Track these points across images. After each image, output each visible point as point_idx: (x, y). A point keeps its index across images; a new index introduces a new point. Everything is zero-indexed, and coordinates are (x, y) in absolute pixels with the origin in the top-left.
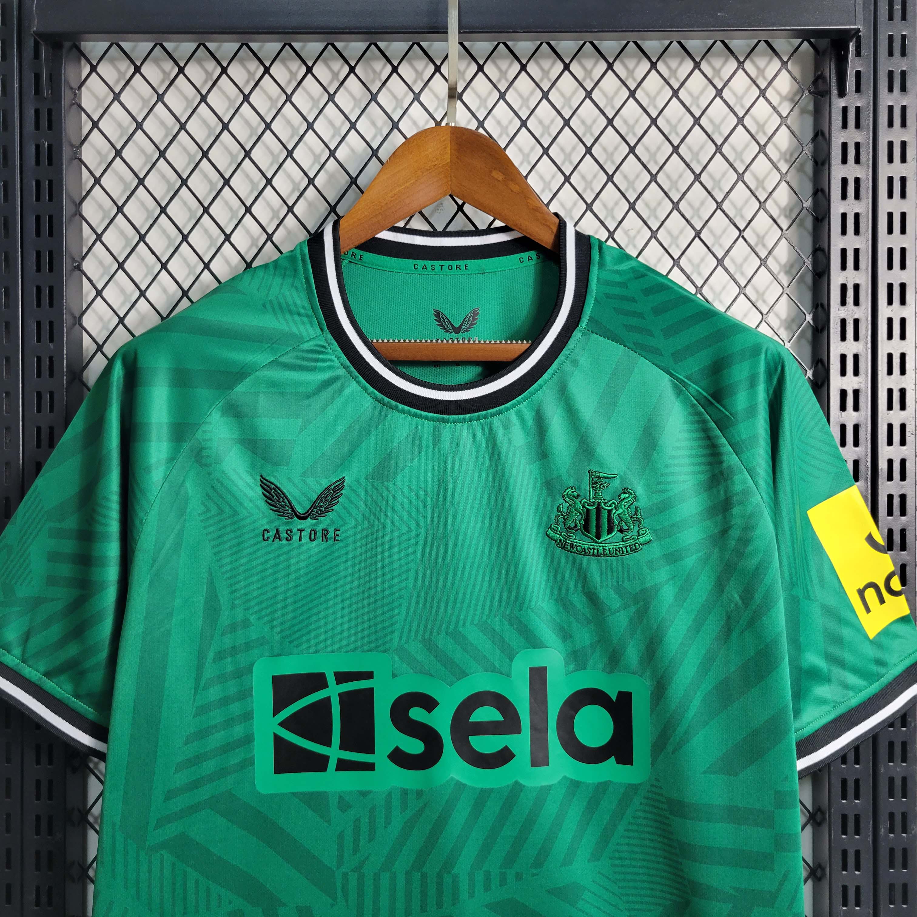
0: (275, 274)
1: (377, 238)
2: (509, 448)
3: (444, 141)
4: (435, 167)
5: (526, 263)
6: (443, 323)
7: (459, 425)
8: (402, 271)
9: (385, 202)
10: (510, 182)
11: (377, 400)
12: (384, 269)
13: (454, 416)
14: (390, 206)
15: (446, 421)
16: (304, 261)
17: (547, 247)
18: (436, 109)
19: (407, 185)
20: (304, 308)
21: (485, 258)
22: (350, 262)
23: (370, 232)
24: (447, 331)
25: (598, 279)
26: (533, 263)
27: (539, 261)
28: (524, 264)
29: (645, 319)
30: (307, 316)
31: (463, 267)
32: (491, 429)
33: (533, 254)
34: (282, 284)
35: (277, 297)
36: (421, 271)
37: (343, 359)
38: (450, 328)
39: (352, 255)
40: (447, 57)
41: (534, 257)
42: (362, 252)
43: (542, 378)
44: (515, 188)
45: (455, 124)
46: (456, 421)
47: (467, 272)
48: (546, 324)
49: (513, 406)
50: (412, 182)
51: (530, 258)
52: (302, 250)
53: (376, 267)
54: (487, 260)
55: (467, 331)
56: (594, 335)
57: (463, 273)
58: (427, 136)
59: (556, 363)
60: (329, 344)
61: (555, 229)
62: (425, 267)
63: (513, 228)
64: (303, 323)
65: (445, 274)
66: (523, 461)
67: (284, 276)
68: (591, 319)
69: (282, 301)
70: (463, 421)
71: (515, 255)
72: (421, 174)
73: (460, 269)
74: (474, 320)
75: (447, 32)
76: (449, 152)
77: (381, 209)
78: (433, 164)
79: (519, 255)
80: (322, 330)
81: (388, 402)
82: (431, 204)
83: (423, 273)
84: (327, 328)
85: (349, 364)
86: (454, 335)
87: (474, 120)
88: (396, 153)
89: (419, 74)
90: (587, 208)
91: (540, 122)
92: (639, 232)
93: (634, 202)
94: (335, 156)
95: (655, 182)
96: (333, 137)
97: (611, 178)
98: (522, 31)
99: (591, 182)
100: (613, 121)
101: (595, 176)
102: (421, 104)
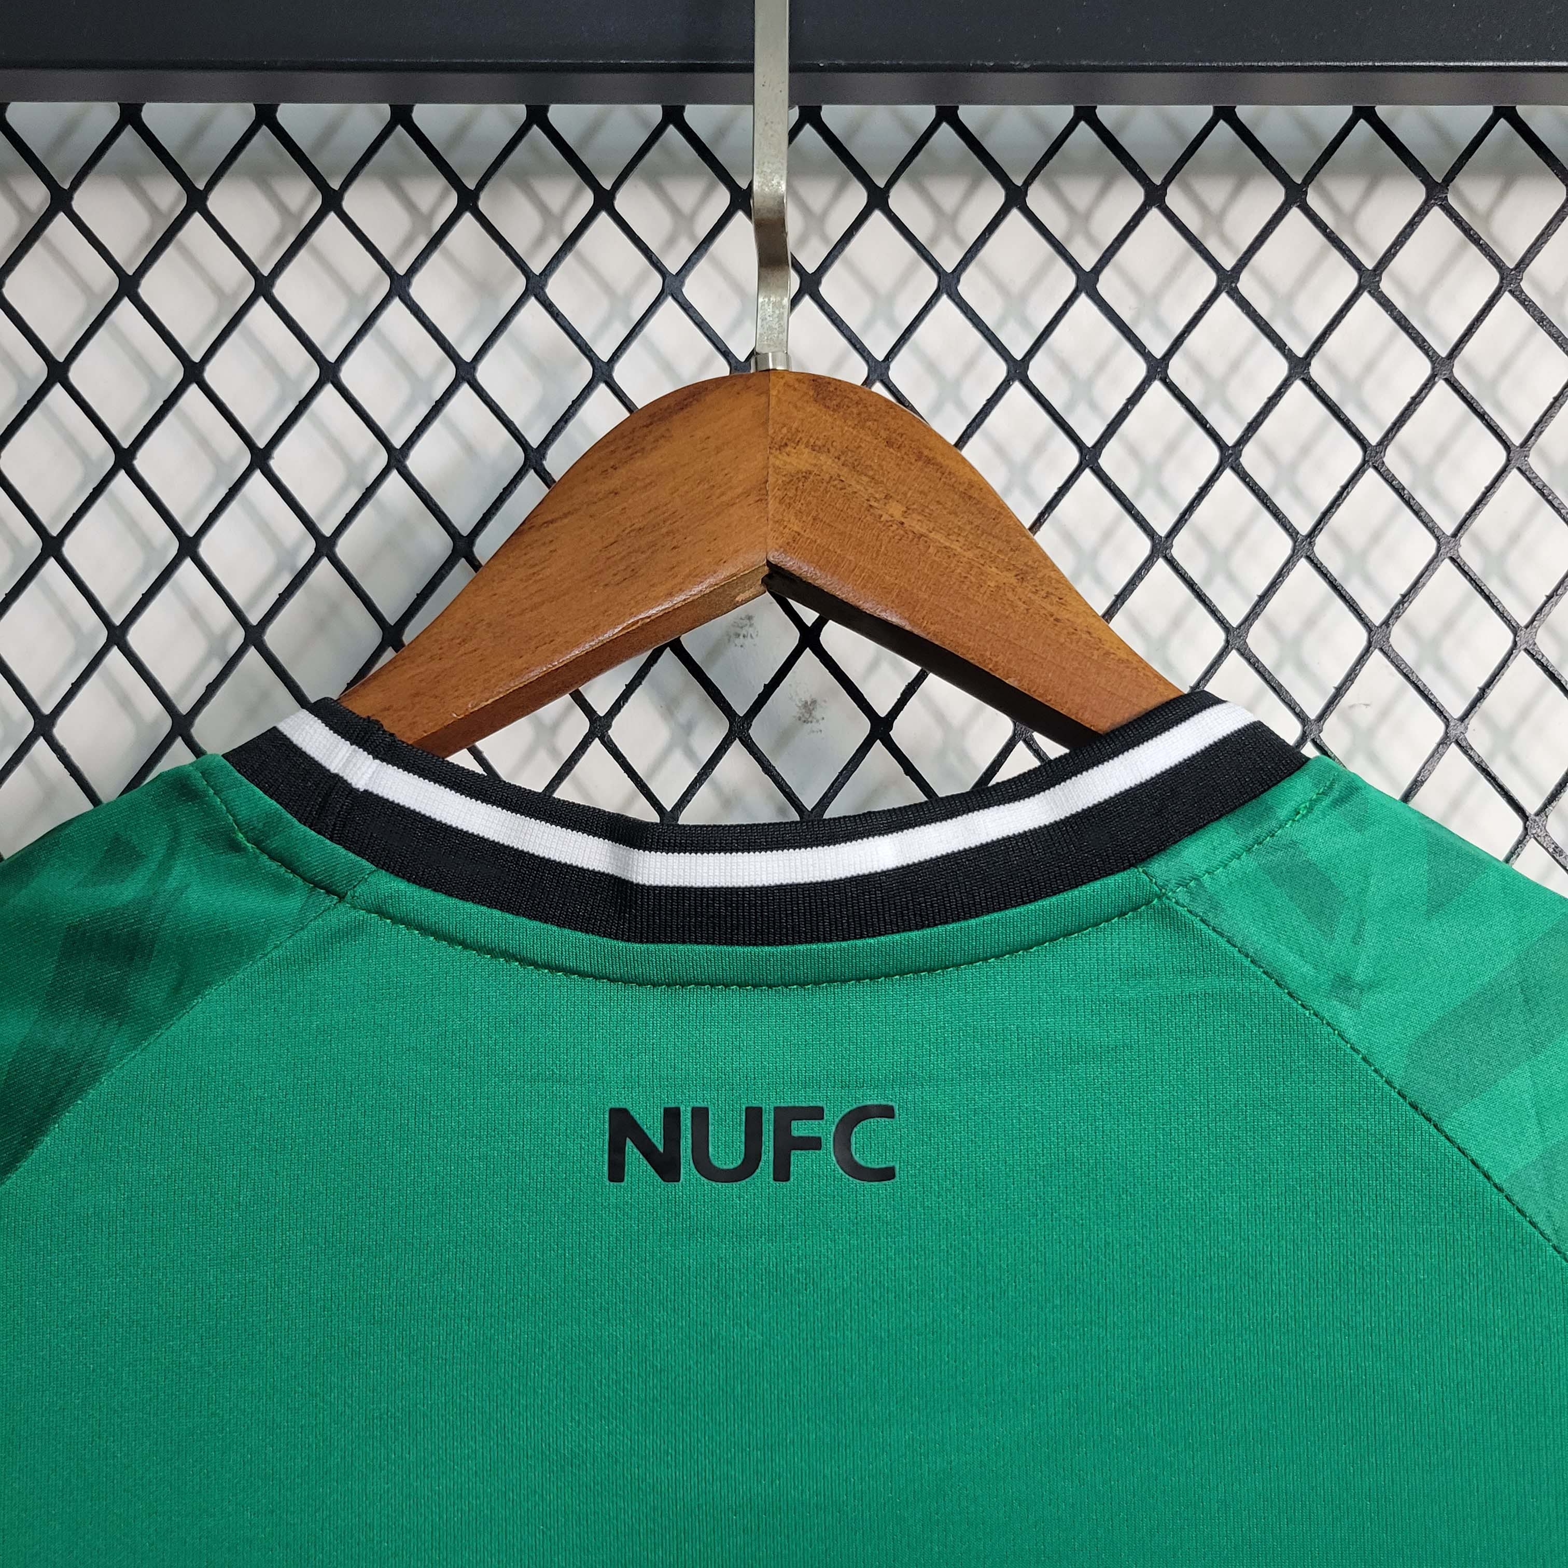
90: (1227, 641)
91: (1064, 367)
92: (1384, 714)
93: (1386, 623)
94: (405, 467)
95: (1452, 560)
96: (409, 406)
97: (1307, 547)
98: (1026, 66)
99: (1227, 554)
100: (1309, 364)
101: (1240, 535)
102: (687, 308)
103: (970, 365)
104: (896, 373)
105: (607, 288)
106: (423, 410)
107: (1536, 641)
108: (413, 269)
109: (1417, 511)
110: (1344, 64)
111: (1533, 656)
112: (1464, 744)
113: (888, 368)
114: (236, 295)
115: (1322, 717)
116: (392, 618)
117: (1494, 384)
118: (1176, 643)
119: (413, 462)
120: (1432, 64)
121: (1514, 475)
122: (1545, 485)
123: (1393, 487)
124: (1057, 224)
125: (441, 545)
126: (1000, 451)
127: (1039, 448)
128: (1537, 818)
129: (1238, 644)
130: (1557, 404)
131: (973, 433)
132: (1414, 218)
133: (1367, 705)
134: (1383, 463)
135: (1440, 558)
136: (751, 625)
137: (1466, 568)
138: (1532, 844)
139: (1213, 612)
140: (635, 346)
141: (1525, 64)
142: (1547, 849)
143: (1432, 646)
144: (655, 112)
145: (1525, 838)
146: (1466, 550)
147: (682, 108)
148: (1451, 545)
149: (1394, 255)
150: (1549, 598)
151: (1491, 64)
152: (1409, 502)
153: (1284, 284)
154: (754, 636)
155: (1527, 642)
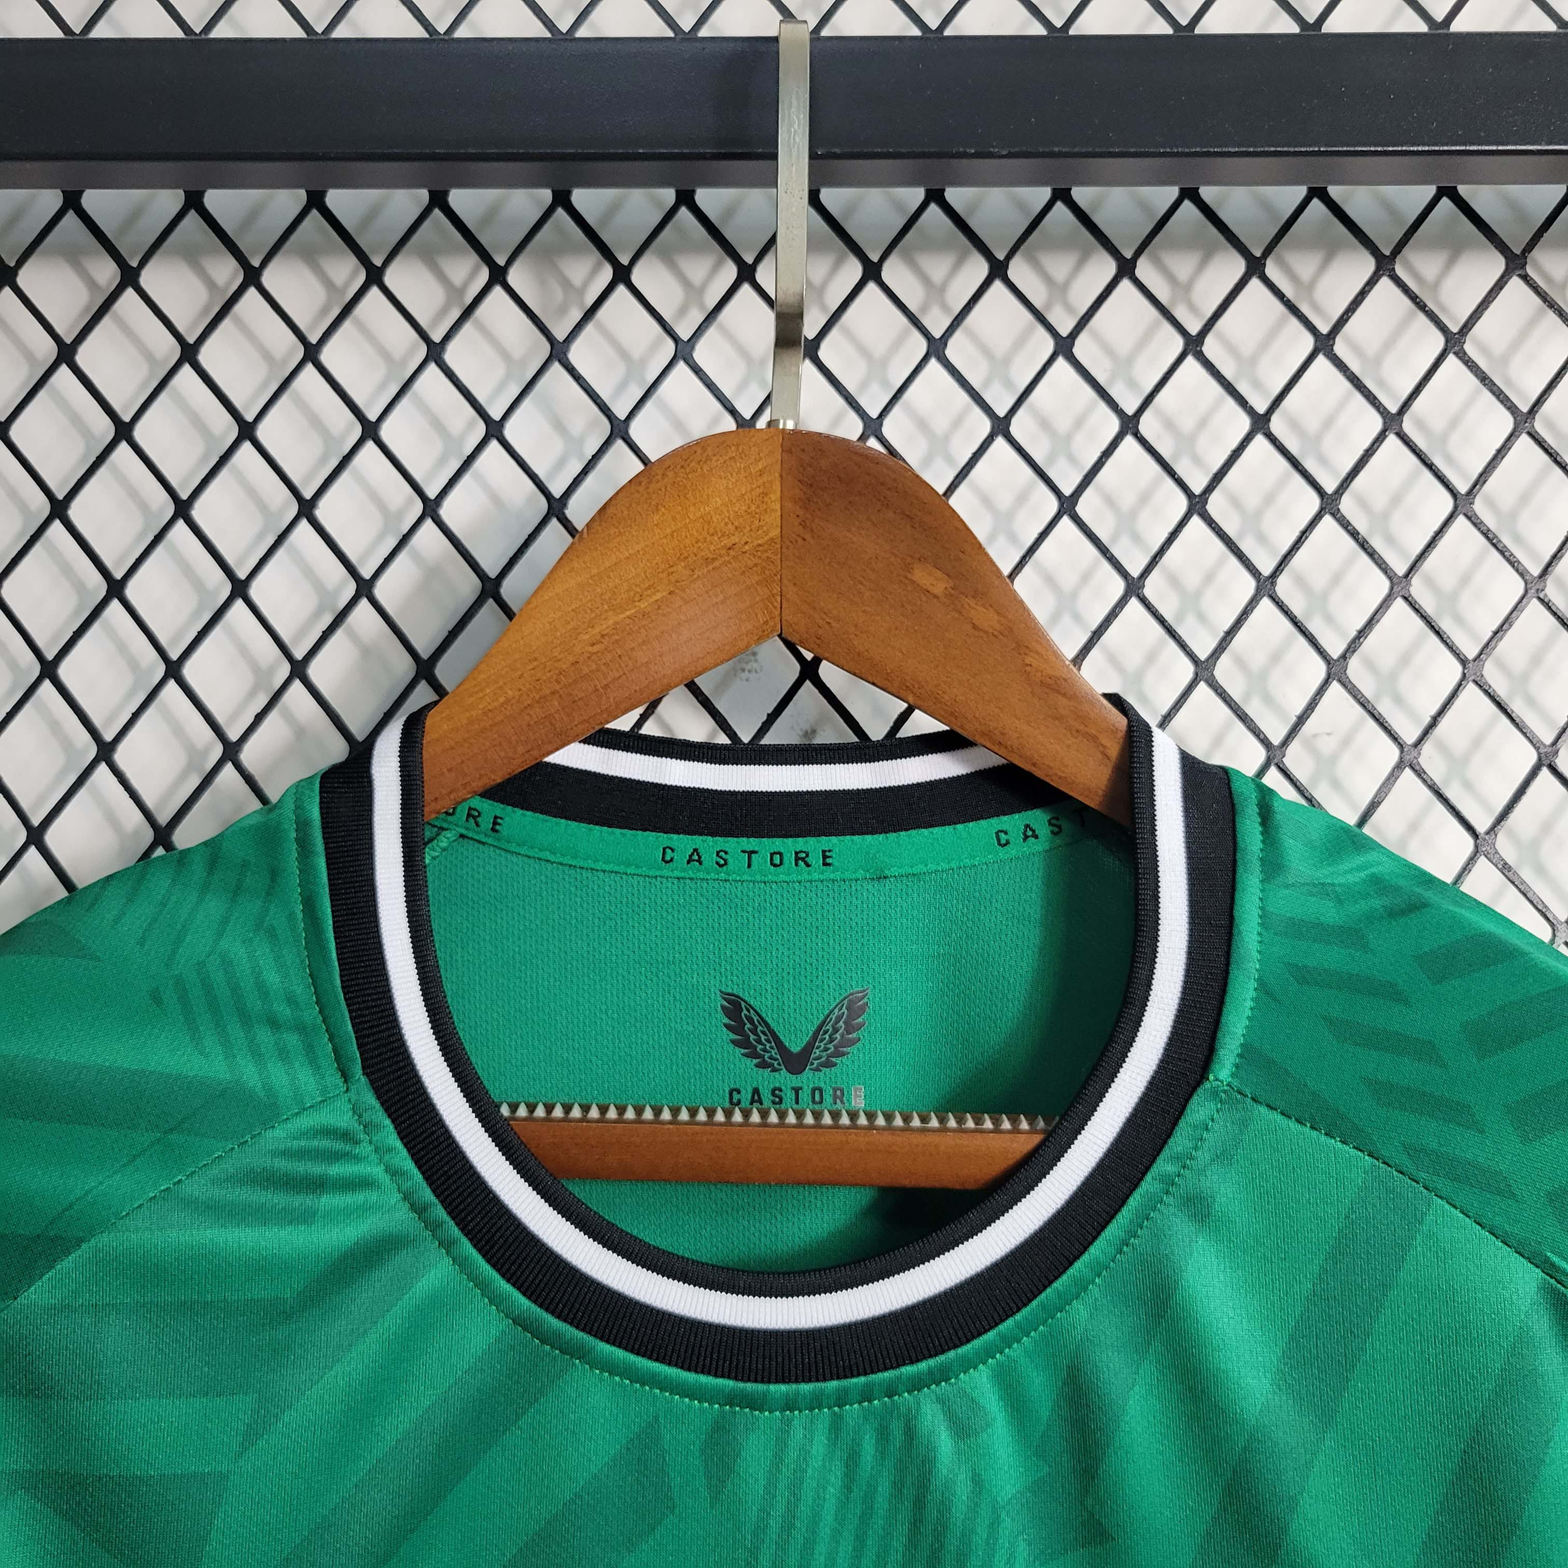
0: (205, 888)
1: (548, 764)
2: (974, 1507)
3: (761, 473)
4: (732, 552)
5: (1018, 848)
6: (752, 1037)
7: (799, 1418)
8: (621, 869)
9: (571, 659)
10: (972, 602)
11: (521, 1322)
12: (567, 860)
13: (783, 1388)
14: (586, 670)
15: (756, 1404)
16: (303, 843)
17: (1087, 802)
18: (743, 386)
19: (643, 605)
20: (291, 1000)
21: (885, 831)
22: (462, 836)
23: (521, 749)
24: (763, 1065)
25: (1264, 916)
26: (1039, 846)
27: (1058, 841)
28: (1012, 851)
29: (1444, 1066)
30: (301, 1028)
31: (816, 859)
32: (910, 1433)
33: (1038, 818)
34: (225, 921)
35: (201, 965)
36: (684, 870)
37: (412, 1178)
38: (774, 1052)
39: (469, 815)
40: (772, 241)
41: (1043, 830)
42: (498, 809)
43: (1085, 1257)
44: (987, 618)
45: (796, 424)
46: (790, 1405)
47: (829, 873)
48: (1095, 1068)
49: (988, 1353)
50: (658, 596)
51: (1029, 833)
52: (299, 807)
53: (542, 855)
54: (892, 836)
55: (829, 1064)
56: (1263, 1109)
57: (816, 876)
58: (708, 458)
59: (1134, 1202)
60: (368, 1127)
61: (1114, 749)
62: (695, 857)
63: (978, 739)
64: (284, 1055)
65: (758, 878)
66: (1022, 1550)
67: (237, 891)
68: (1248, 1052)
69: (218, 977)
70: (816, 1403)
71: (983, 823)
72: (688, 572)
73: (808, 865)
74: (850, 1029)
75: (775, 157)
76: (778, 507)
77: (558, 682)
78: (727, 542)
79: (994, 821)
80: (345, 1076)
81: (558, 1335)
82: (717, 665)
83: (691, 875)
84: (364, 1068)
85: (427, 1195)
86: (784, 1079)
87: (852, 415)
88: (610, 511)
89: (693, 291)
90: (1196, 674)
91: (1045, 424)
92: (1346, 741)
93: (1344, 657)
94: (438, 516)
95: (1406, 599)
96: (442, 461)
97: (1269, 586)
98: (1004, 153)
99: (1198, 595)
100: (1269, 420)
101: (1209, 578)
102: (697, 371)
103: (958, 422)
104: (888, 429)
105: (624, 354)
106: (455, 465)
107: (1484, 673)
108: (448, 337)
109: (1372, 554)
110: (1292, 149)
111: (1480, 687)
112: (1417, 768)
113: (881, 425)
114: (284, 362)
115: (1286, 742)
116: (425, 654)
117: (1443, 439)
118: (1150, 677)
119: (446, 511)
120: (1372, 149)
121: (1461, 520)
122: (1489, 530)
123: (1348, 531)
124: (1037, 293)
125: (470, 585)
126: (986, 501)
127: (1022, 498)
128: (1487, 837)
129: (1206, 674)
130: (1500, 456)
131: (960, 483)
132: (1364, 288)
133: (1329, 734)
134: (1339, 510)
135: (1393, 598)
136: (756, 661)
137: (1417, 607)
138: (1482, 861)
139: (1183, 646)
140: (649, 405)
141: (1458, 148)
142: (1496, 866)
143: (1390, 680)
144: (668, 195)
145: (1475, 855)
146: (1417, 588)
147: (693, 192)
148: (1403, 584)
149: (1347, 320)
150: (1496, 633)
151: (1426, 148)
152: (1363, 545)
153: (1247, 348)
154: (758, 670)
155: (1475, 674)
